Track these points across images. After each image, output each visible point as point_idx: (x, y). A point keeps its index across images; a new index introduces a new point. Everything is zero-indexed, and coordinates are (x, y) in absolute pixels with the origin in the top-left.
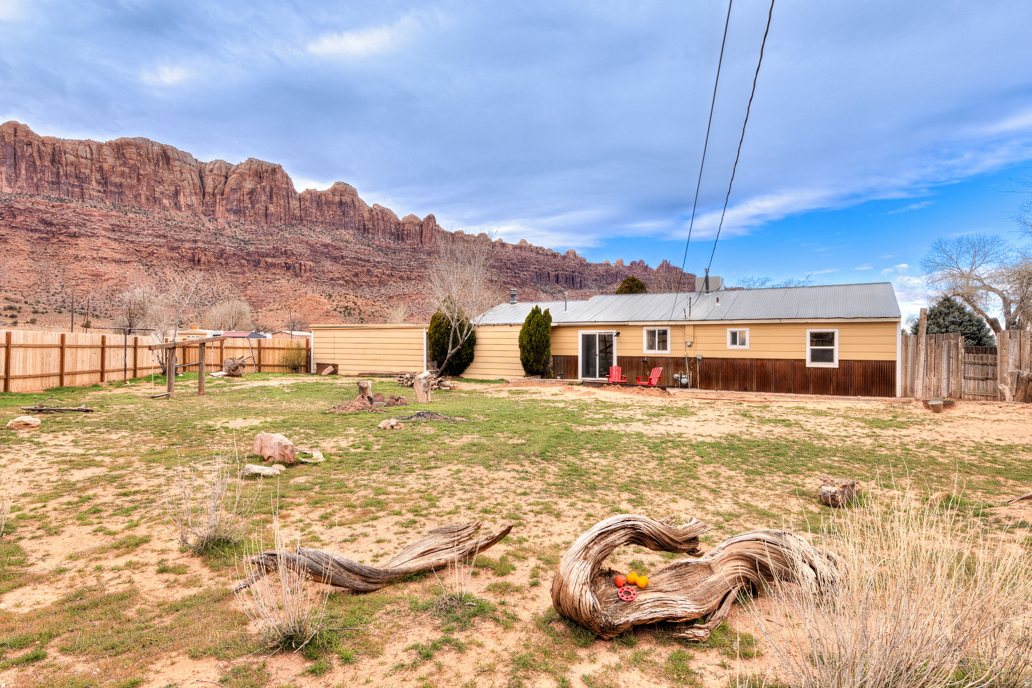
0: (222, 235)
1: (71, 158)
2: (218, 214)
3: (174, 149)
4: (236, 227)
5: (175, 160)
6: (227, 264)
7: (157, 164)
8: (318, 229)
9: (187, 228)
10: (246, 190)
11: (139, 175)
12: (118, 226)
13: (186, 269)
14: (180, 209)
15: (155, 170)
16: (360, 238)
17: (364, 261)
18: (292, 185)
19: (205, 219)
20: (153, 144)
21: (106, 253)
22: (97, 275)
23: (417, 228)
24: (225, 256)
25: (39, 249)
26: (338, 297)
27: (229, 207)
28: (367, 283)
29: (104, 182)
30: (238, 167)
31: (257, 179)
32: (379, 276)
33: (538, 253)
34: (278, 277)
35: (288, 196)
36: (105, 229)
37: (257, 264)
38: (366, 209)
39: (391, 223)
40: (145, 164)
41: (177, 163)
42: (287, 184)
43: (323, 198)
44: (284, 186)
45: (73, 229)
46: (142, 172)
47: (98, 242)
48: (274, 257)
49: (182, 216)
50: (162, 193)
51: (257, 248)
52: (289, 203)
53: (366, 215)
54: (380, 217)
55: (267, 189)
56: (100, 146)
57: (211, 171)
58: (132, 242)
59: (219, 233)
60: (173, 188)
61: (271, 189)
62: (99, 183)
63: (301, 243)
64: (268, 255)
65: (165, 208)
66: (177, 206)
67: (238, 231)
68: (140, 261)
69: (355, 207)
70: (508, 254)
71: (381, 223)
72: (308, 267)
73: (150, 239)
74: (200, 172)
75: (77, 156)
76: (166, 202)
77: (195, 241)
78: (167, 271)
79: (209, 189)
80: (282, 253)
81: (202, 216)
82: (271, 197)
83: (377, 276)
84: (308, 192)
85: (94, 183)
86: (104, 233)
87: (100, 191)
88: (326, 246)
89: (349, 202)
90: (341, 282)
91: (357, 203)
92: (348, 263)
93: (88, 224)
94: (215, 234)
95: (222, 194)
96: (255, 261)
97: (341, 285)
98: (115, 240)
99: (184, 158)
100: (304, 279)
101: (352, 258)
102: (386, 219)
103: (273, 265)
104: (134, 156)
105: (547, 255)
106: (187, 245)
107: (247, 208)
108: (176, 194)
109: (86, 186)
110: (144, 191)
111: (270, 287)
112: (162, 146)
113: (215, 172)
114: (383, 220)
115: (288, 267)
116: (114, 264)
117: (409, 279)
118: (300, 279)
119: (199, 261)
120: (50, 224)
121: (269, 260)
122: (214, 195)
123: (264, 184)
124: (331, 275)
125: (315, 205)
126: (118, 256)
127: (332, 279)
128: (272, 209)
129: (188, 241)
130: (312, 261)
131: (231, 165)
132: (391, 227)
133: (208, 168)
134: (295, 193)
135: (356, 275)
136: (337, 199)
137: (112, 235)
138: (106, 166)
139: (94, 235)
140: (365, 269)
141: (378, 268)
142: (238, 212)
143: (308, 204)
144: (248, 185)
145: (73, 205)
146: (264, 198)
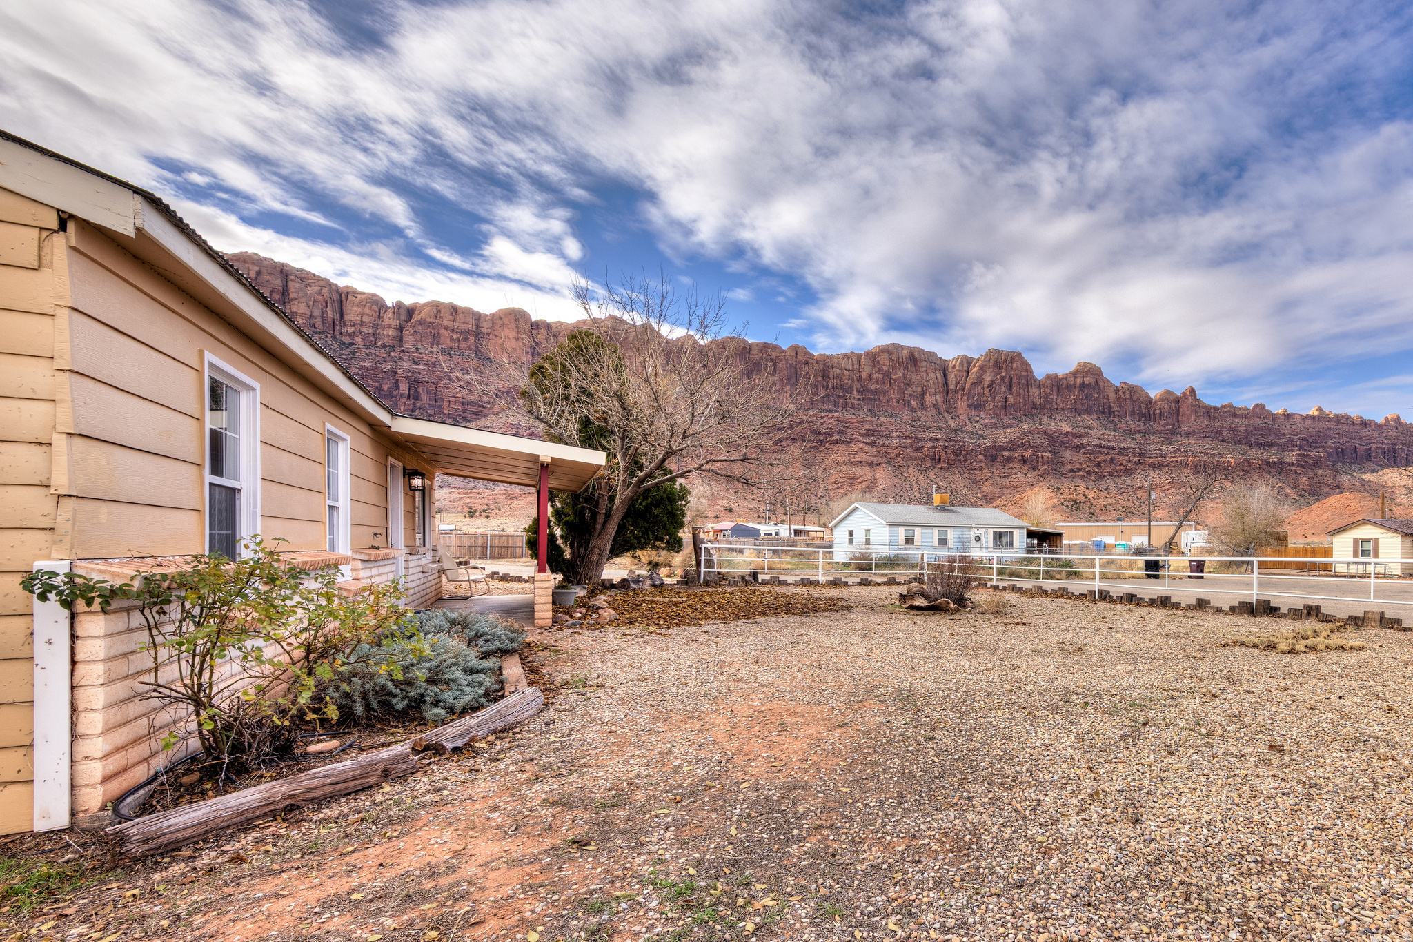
0: (962, 431)
1: (837, 371)
2: (961, 411)
3: (920, 351)
4: (976, 422)
5: (921, 361)
6: (965, 460)
7: (906, 368)
8: (1059, 417)
9: (930, 427)
10: (986, 383)
11: (890, 379)
12: (870, 430)
13: (928, 468)
14: (926, 409)
15: (904, 374)
16: (1105, 422)
17: (1108, 448)
18: (1032, 372)
19: (948, 416)
20: (903, 347)
21: (862, 457)
22: (853, 479)
23: (1173, 405)
24: (963, 452)
25: (811, 456)
26: (1067, 490)
27: (970, 402)
28: (1111, 473)
29: (863, 390)
30: (978, 360)
31: (996, 370)
32: (1124, 463)
33: (1339, 422)
34: (1014, 471)
35: (1027, 385)
36: (861, 435)
37: (993, 459)
38: (1112, 389)
39: (1141, 403)
40: (895, 368)
41: (924, 364)
42: (1027, 371)
43: (1065, 382)
44: (1024, 374)
45: (836, 437)
46: (893, 377)
47: (854, 447)
48: (1011, 450)
49: (926, 417)
50: (910, 395)
51: (994, 442)
52: (1028, 391)
53: (1112, 396)
54: (1128, 396)
55: (1007, 379)
56: (859, 356)
57: (954, 367)
58: (883, 445)
59: (959, 430)
60: (919, 389)
61: (1011, 379)
62: (859, 391)
63: (1038, 433)
64: (1005, 449)
65: (912, 410)
66: (923, 406)
67: (978, 426)
68: (889, 463)
69: (1099, 389)
70: (1294, 427)
71: (1129, 403)
72: (1046, 458)
73: (897, 441)
74: (944, 370)
75: (841, 369)
76: (913, 403)
77: (937, 440)
78: (911, 470)
79: (951, 387)
80: (1019, 446)
81: (946, 414)
82: (1010, 387)
83: (1121, 464)
84: (1048, 377)
85: (855, 392)
86: (860, 438)
87: (859, 399)
88: (1067, 434)
89: (1092, 384)
90: (1081, 473)
91: (1101, 384)
92: (1091, 452)
93: (848, 430)
94: (956, 431)
95: (964, 390)
96: (992, 456)
97: (1082, 477)
98: (869, 444)
99: (930, 357)
100: (1041, 472)
101: (1094, 446)
102: (1135, 398)
103: (1010, 459)
104: (887, 362)
105: (1353, 424)
106: (930, 444)
107: (987, 401)
108: (923, 394)
109: (848, 395)
110: (894, 394)
111: (1007, 483)
112: (909, 348)
113: (957, 368)
114: (1131, 399)
115: (1024, 460)
116: (867, 468)
117: (1161, 466)
118: (1037, 472)
119: (940, 459)
120: (819, 433)
121: (1006, 454)
122: (956, 391)
123: (1003, 374)
124: (1070, 467)
125: (1055, 389)
126: (870, 459)
127: (1072, 471)
128: (1011, 400)
129: (930, 440)
130: (1050, 452)
131: (973, 359)
132: (1140, 407)
133: (951, 365)
134: (1035, 380)
135: (1098, 465)
136: (1079, 381)
137: (867, 440)
138: (864, 375)
139: (852, 441)
140: (1109, 458)
141: (1123, 455)
142: (977, 407)
143: (1048, 390)
144: (988, 378)
145: (836, 414)
146: (1003, 389)
